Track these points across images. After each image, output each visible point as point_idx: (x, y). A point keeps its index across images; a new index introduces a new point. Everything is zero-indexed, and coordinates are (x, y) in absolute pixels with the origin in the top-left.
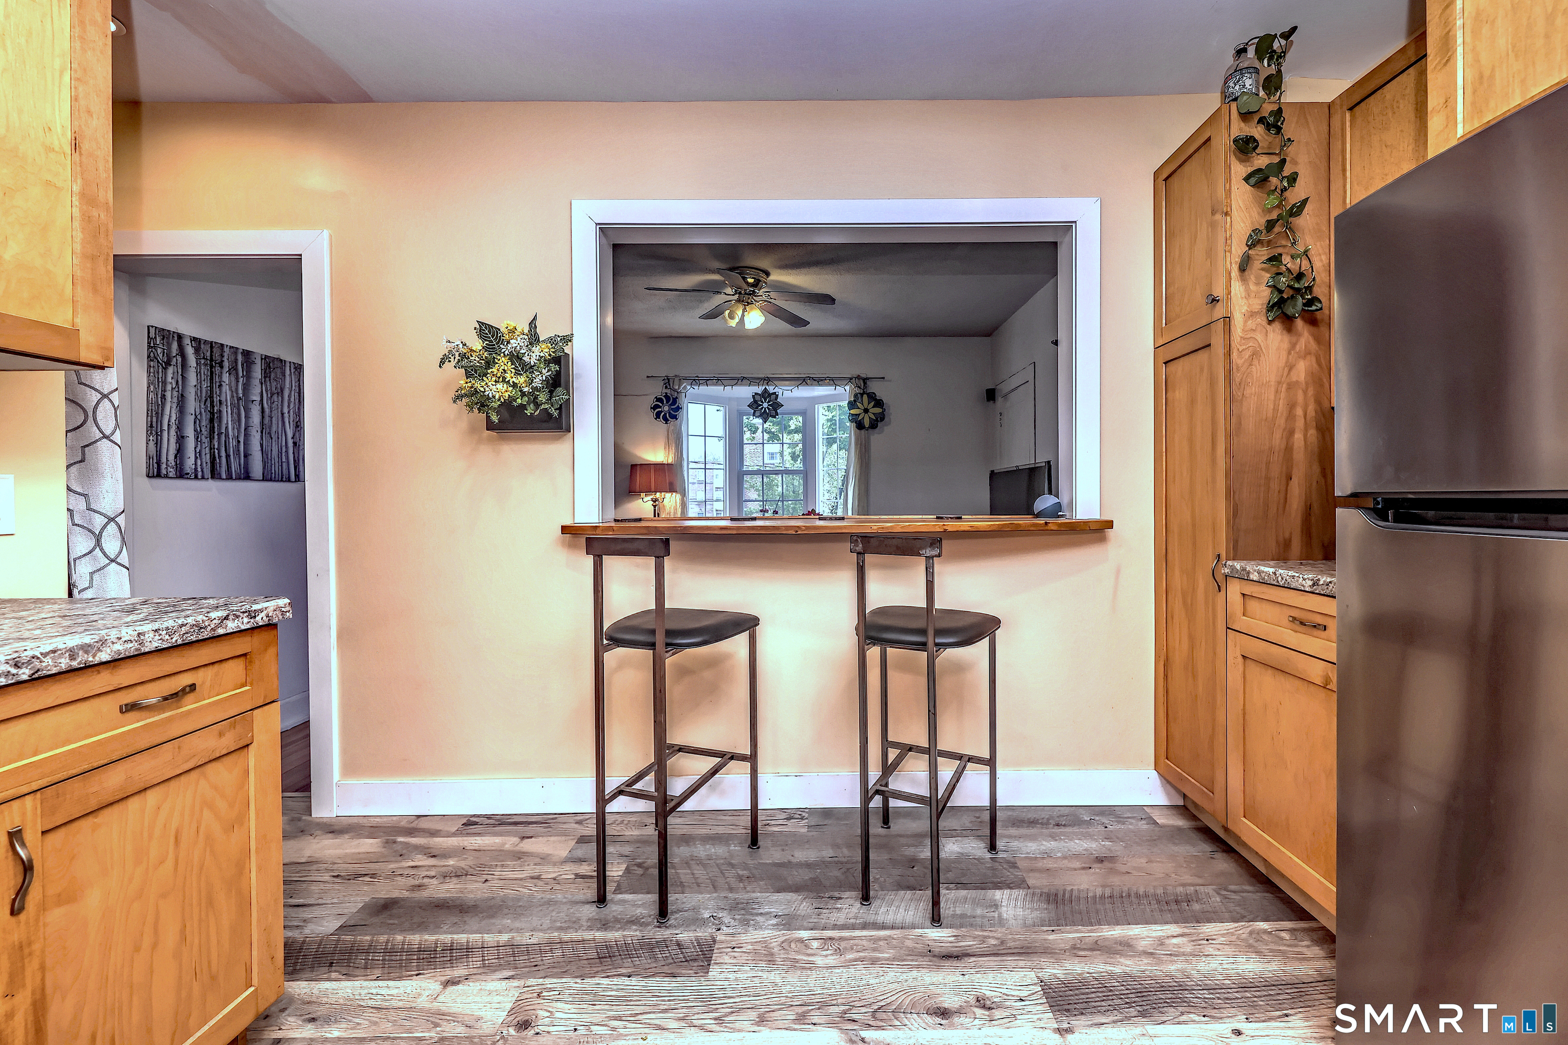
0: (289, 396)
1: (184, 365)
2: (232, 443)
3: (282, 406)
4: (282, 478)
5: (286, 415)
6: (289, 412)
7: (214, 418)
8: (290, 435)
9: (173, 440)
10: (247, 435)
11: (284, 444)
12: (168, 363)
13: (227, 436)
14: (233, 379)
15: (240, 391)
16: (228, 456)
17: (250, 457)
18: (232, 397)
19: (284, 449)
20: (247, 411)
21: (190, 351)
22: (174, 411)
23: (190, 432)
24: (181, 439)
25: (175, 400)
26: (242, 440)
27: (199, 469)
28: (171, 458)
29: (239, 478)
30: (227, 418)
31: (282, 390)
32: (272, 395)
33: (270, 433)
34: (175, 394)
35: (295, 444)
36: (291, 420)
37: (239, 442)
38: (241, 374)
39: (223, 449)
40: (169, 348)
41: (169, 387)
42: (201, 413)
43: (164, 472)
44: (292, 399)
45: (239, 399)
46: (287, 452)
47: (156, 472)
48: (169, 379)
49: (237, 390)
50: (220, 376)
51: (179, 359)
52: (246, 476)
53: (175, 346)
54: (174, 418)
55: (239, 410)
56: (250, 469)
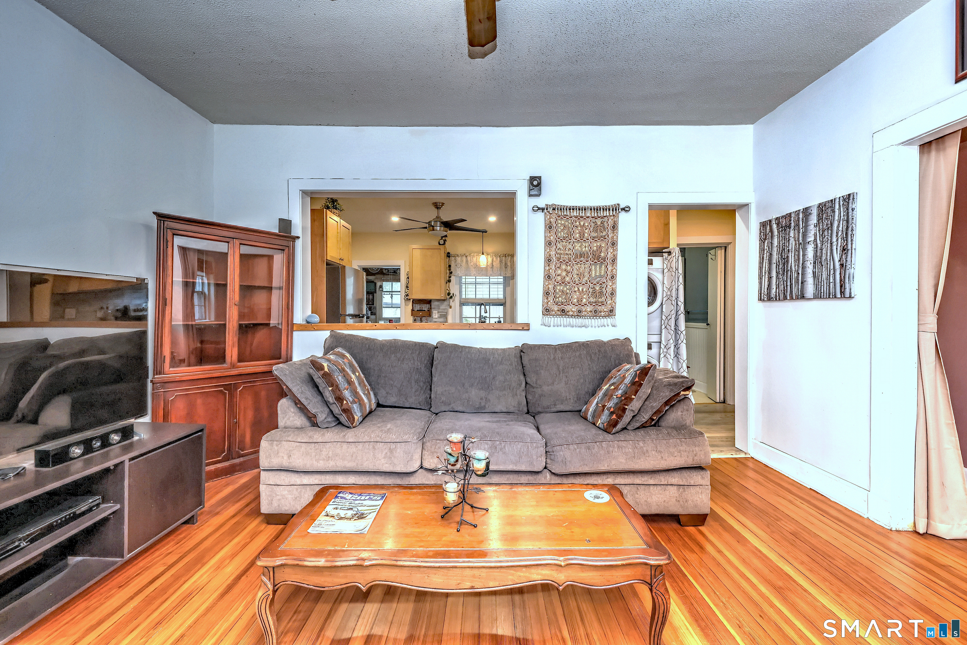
0: (838, 227)
1: (772, 237)
2: (795, 275)
3: (831, 237)
4: (829, 296)
5: (835, 243)
6: (837, 240)
7: (785, 261)
8: (837, 259)
9: (767, 280)
10: (804, 268)
11: (832, 267)
12: (765, 239)
13: (791, 271)
14: (796, 232)
15: (801, 239)
16: (791, 285)
17: (805, 283)
18: (796, 244)
19: (832, 272)
20: (804, 250)
21: (775, 226)
22: (767, 264)
23: (774, 274)
24: (770, 278)
25: (768, 258)
26: (800, 272)
27: (778, 295)
28: (766, 290)
29: (797, 298)
30: (792, 260)
31: (832, 224)
32: (823, 231)
33: (821, 262)
34: (768, 254)
35: (842, 265)
36: (839, 245)
37: (798, 273)
38: (801, 227)
39: (789, 280)
40: (766, 232)
41: (766, 252)
42: (779, 261)
43: (762, 298)
44: (840, 229)
45: (800, 244)
46: (834, 273)
47: (760, 299)
48: (766, 248)
49: (798, 238)
50: (789, 234)
51: (770, 234)
52: (802, 297)
53: (768, 228)
54: (767, 268)
55: (799, 252)
56: (805, 291)
